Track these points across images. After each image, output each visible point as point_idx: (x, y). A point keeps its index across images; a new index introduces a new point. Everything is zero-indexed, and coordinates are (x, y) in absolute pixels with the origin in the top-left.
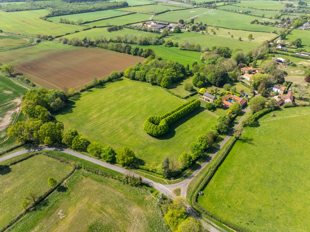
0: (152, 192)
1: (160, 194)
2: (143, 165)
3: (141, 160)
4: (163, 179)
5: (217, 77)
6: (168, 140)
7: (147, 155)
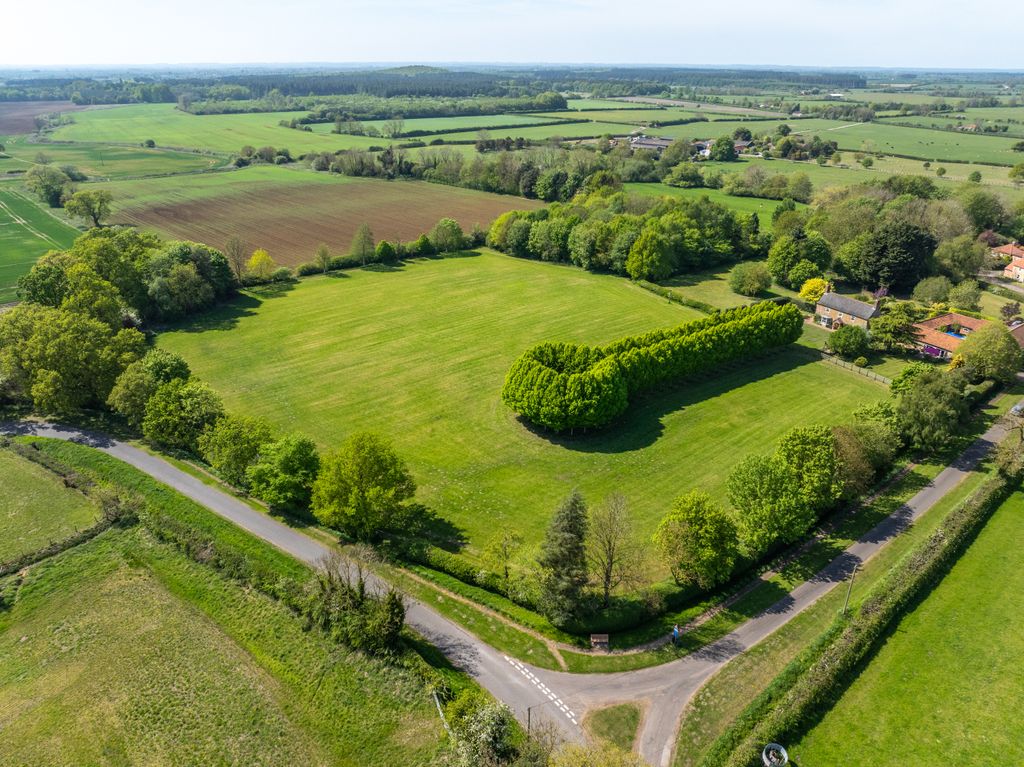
0: (447, 696)
1: (485, 714)
2: (454, 549)
3: (449, 525)
4: (540, 638)
5: (885, 248)
6: (620, 455)
7: (486, 505)
